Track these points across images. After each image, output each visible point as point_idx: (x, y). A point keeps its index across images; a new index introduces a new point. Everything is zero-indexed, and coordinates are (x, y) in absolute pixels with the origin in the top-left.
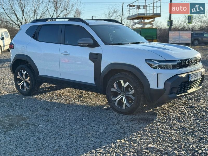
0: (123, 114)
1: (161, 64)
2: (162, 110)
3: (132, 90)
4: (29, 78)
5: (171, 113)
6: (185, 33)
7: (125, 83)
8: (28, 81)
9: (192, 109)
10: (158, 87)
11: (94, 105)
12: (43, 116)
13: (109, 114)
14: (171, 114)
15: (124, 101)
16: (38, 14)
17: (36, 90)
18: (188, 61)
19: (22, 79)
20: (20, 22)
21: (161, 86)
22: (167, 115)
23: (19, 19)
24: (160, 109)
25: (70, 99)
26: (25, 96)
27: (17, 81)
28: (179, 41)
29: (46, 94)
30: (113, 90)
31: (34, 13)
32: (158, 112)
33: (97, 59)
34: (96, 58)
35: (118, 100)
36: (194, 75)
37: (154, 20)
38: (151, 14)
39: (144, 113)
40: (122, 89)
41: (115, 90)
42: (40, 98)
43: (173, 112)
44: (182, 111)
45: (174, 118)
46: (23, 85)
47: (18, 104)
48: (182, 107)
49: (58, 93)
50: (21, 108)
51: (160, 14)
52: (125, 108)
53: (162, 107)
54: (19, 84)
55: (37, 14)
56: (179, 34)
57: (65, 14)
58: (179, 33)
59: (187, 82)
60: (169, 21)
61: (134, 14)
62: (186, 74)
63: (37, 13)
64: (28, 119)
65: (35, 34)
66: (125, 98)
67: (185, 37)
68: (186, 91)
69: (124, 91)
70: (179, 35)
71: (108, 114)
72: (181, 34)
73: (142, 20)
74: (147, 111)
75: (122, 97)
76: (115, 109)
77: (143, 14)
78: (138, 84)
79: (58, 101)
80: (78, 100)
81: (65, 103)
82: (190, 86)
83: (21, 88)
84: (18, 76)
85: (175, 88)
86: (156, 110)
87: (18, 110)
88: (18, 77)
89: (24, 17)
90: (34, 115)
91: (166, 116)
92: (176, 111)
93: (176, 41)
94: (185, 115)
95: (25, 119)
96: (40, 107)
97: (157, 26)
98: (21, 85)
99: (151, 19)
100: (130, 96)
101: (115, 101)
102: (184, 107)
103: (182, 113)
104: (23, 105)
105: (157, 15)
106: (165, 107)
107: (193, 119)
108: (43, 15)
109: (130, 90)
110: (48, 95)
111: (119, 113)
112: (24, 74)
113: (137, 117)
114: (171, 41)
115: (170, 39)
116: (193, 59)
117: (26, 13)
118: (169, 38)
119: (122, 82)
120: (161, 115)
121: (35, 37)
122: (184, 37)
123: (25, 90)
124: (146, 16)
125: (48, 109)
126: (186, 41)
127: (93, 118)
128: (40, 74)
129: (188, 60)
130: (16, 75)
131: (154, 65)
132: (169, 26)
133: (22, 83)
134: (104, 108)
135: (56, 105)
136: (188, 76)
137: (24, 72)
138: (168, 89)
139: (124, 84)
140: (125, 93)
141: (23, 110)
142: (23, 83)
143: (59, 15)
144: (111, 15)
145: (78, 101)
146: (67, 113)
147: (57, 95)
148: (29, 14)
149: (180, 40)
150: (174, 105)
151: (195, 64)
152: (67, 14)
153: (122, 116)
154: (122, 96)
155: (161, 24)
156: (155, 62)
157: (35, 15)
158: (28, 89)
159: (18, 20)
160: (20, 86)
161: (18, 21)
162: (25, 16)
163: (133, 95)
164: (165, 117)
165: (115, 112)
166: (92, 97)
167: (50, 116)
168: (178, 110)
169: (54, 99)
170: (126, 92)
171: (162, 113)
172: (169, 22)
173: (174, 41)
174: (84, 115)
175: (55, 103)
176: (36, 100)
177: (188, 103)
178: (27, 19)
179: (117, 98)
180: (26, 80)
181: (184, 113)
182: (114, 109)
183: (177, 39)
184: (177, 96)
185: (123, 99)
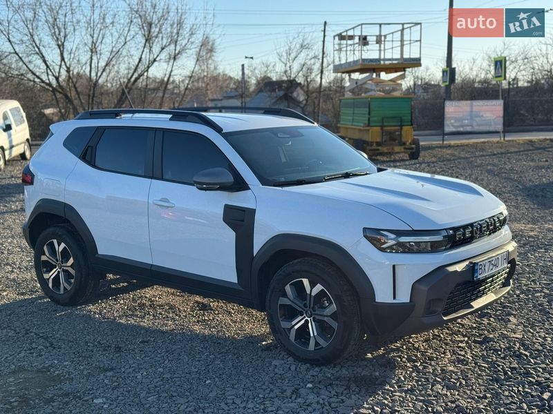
0: (308, 365)
1: (403, 239)
2: (409, 349)
3: (331, 303)
4: (71, 261)
5: (431, 359)
6: (486, 104)
7: (313, 285)
8: (70, 270)
9: (487, 347)
10: (394, 298)
11: (237, 334)
12: (106, 370)
13: (274, 363)
14: (431, 365)
15: (312, 329)
16: (100, 54)
17: (90, 291)
18: (472, 228)
19: (54, 263)
20: (54, 75)
21: (404, 297)
22: (421, 368)
23: (51, 68)
24: (405, 347)
25: (176, 315)
26: (62, 307)
27: (42, 267)
28: (472, 126)
29: (115, 300)
30: (283, 301)
31: (92, 52)
32: (400, 357)
33: (243, 221)
34: (240, 220)
35: (296, 327)
36: (487, 265)
37: (404, 74)
38: (396, 60)
39: (362, 360)
40: (306, 300)
41: (289, 303)
42: (100, 314)
43: (437, 358)
44: (460, 352)
45: (436, 376)
46: (56, 279)
47: (44, 333)
48: (461, 342)
49: (146, 297)
50: (51, 345)
51: (419, 60)
52: (315, 350)
53: (411, 340)
54: (46, 276)
55: (98, 56)
56: (472, 109)
57: (173, 54)
58: (472, 106)
59: (470, 282)
60: (447, 72)
61: (351, 59)
62: (467, 263)
63: (99, 52)
64: (66, 379)
65: (87, 150)
66: (313, 323)
67: (487, 115)
68: (469, 303)
69: (312, 306)
70: (471, 112)
71: (270, 364)
72: (475, 109)
73: (374, 75)
74: (372, 354)
75: (307, 322)
76: (290, 351)
77: (374, 59)
78: (345, 288)
79: (145, 323)
80: (199, 317)
81: (165, 328)
82: (480, 291)
83: (50, 285)
84: (44, 254)
85: (440, 300)
86: (393, 350)
87: (43, 353)
88: (43, 258)
89: (63, 63)
90: (82, 368)
91: (418, 372)
92: (444, 353)
93: (462, 126)
94: (466, 365)
95: (58, 379)
96: (99, 343)
97: (418, 77)
98: (52, 277)
99: (396, 72)
100: (326, 319)
101: (290, 330)
102: (466, 339)
103: (459, 361)
104: (55, 336)
105: (412, 62)
106: (417, 340)
107: (485, 378)
108: (114, 57)
109: (327, 304)
110: (121, 304)
111: (299, 361)
112: (60, 251)
113: (344, 372)
114: (452, 127)
115: (447, 122)
116: (484, 221)
117: (71, 53)
118: (445, 120)
119: (306, 282)
120: (404, 368)
121: (88, 157)
122: (484, 115)
123: (62, 291)
124: (384, 64)
125: (120, 348)
126: (491, 125)
127: (233, 377)
128: (100, 252)
129: (471, 225)
130: (39, 253)
131: (385, 243)
132: (447, 83)
133: (53, 273)
134: (264, 343)
135: (141, 333)
136: (473, 268)
137: (59, 246)
138: (422, 303)
139: (312, 288)
140: (314, 311)
141: (55, 351)
142: (56, 273)
143: (158, 56)
144: (293, 55)
145: (198, 322)
146: (166, 362)
147: (144, 304)
148: (76, 54)
149: (474, 124)
150: (442, 334)
151: (490, 234)
152: (178, 54)
153: (308, 370)
154: (307, 318)
155: (427, 72)
156: (387, 236)
157: (95, 58)
158: (69, 288)
159: (49, 71)
160: (48, 279)
161: (47, 73)
162: (66, 60)
163: (334, 316)
164: (414, 374)
165: (290, 358)
166: (233, 309)
167: (123, 370)
168: (450, 351)
169: (137, 316)
170: (317, 308)
171: (409, 360)
172: (445, 74)
173: (458, 127)
174: (210, 367)
175: (137, 329)
176: (88, 318)
177: (478, 328)
178: (71, 68)
179: (293, 323)
180: (64, 265)
181: (465, 360)
182: (287, 349)
183: (466, 121)
184: (445, 318)
185: (310, 325)
